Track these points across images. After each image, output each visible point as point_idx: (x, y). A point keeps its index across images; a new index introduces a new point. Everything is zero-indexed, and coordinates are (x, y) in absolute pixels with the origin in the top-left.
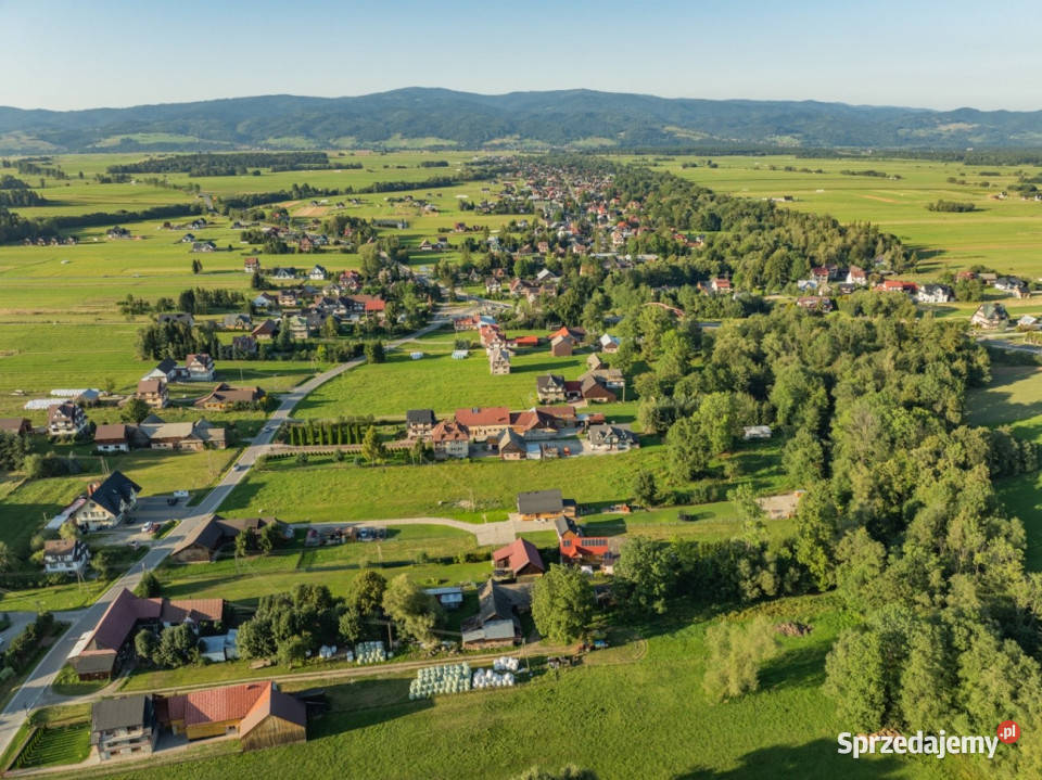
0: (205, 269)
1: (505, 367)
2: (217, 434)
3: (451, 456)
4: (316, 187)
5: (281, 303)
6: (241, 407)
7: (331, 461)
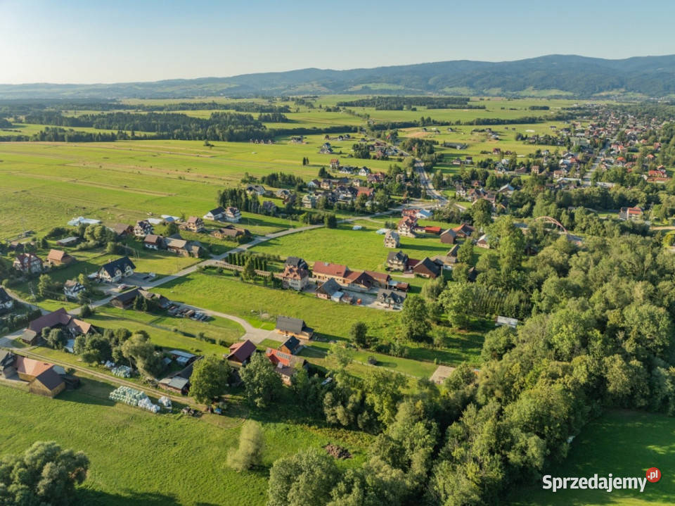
0: (311, 163)
1: (393, 243)
2: (195, 249)
3: (290, 287)
4: (435, 120)
5: (322, 186)
6: (229, 239)
7: (231, 275)
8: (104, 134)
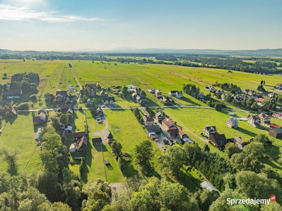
5: (249, 93)
8: (195, 64)
